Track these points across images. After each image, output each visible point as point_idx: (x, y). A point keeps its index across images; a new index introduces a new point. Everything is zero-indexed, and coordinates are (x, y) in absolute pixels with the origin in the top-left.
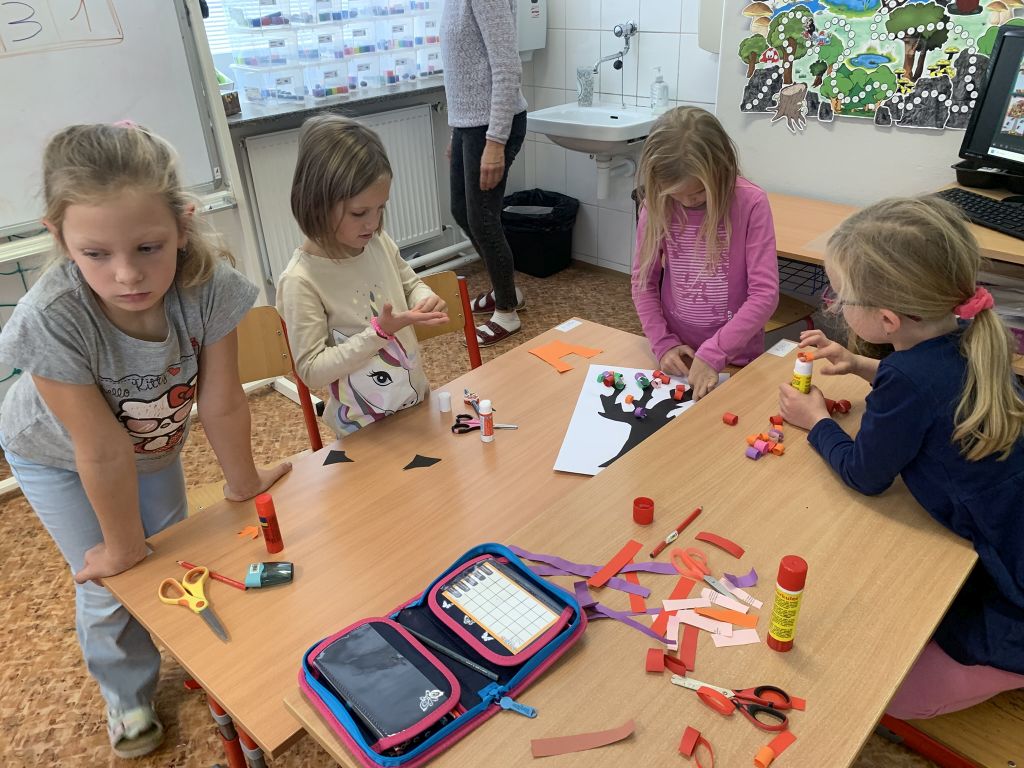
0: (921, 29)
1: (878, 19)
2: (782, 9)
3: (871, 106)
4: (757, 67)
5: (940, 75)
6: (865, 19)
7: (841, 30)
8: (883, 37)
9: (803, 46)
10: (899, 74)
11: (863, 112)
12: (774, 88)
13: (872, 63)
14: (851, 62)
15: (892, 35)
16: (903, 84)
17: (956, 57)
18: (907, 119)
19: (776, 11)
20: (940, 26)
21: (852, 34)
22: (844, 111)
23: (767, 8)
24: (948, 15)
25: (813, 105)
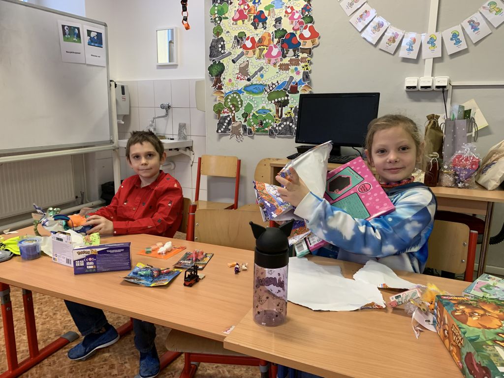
0: (280, 99)
1: (264, 96)
2: (229, 93)
3: (267, 129)
4: (221, 115)
5: (289, 116)
6: (259, 96)
7: (251, 100)
8: (267, 103)
9: (238, 107)
11: (264, 131)
12: (229, 123)
14: (257, 112)
15: (270, 102)
17: (293, 109)
18: (280, 133)
19: (226, 94)
20: (286, 98)
21: (255, 102)
22: (257, 131)
23: (222, 93)
24: (288, 94)
25: (245, 130)
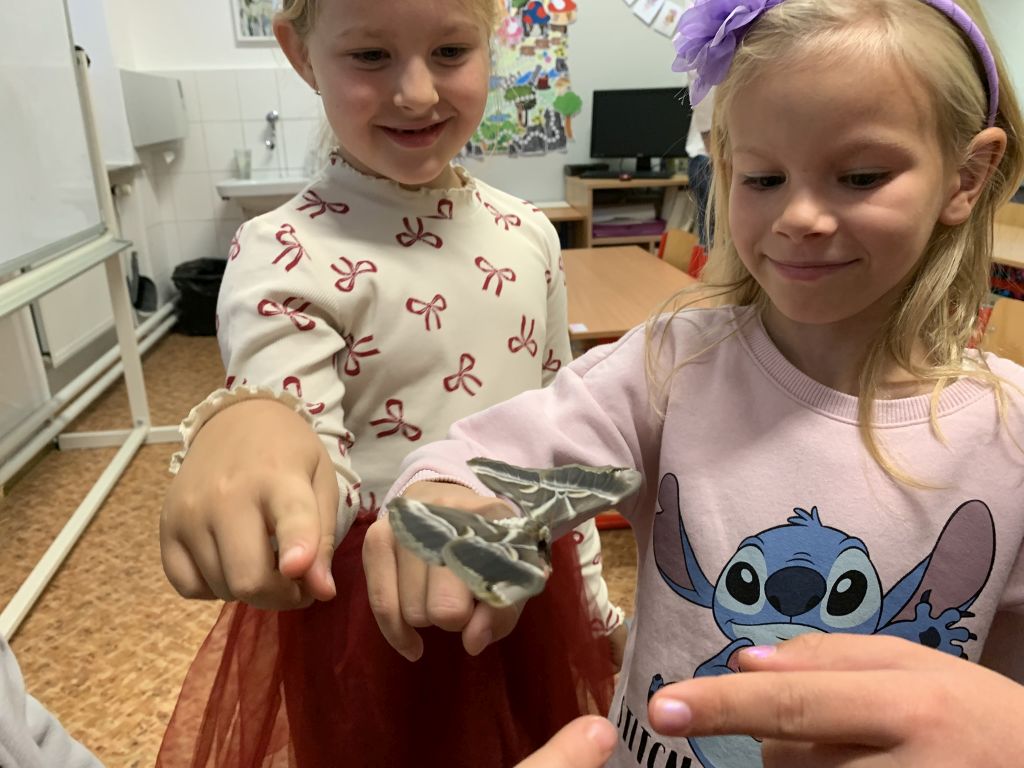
3: (505, 145)
5: (538, 123)
8: (504, 104)
10: (516, 125)
11: (500, 148)
13: (501, 119)
14: (488, 119)
15: (509, 103)
16: (520, 130)
17: (544, 113)
20: (532, 97)
22: (489, 149)
24: (535, 91)
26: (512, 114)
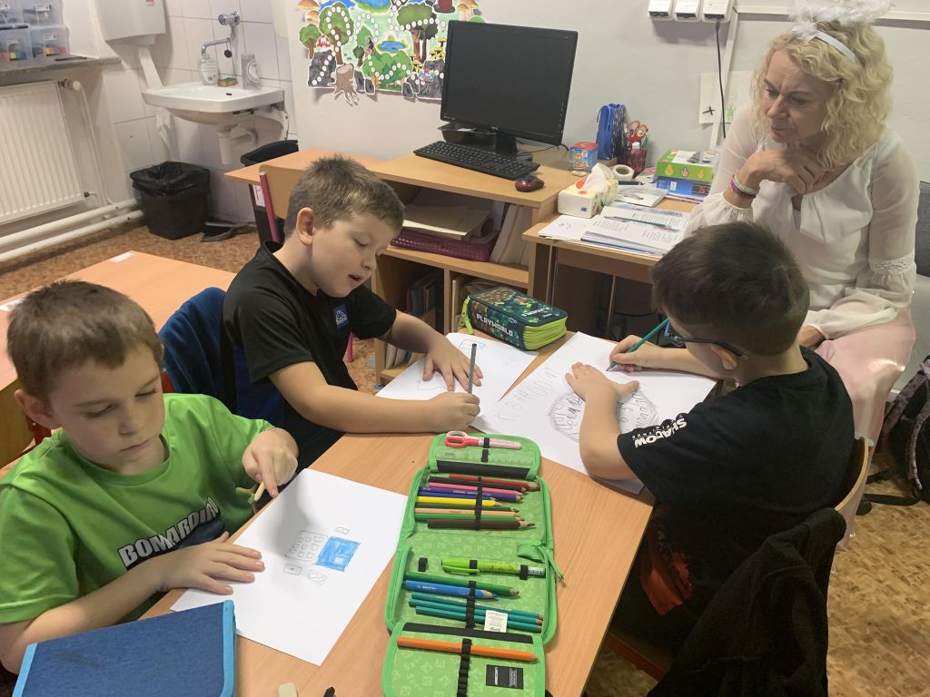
0: (420, 23)
1: (391, 15)
2: (327, 4)
3: (398, 82)
4: (316, 50)
5: (438, 58)
6: (382, 14)
8: (397, 28)
9: (345, 34)
10: (412, 58)
11: (393, 87)
12: (331, 67)
13: (394, 49)
14: (380, 47)
15: (402, 27)
16: (416, 65)
17: (445, 44)
18: (424, 92)
19: (322, 6)
20: (432, 21)
21: (376, 26)
22: (382, 86)
23: (315, 4)
24: (435, 13)
25: (360, 81)
26: (406, 43)
